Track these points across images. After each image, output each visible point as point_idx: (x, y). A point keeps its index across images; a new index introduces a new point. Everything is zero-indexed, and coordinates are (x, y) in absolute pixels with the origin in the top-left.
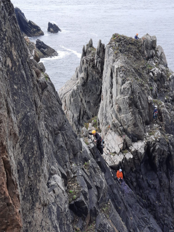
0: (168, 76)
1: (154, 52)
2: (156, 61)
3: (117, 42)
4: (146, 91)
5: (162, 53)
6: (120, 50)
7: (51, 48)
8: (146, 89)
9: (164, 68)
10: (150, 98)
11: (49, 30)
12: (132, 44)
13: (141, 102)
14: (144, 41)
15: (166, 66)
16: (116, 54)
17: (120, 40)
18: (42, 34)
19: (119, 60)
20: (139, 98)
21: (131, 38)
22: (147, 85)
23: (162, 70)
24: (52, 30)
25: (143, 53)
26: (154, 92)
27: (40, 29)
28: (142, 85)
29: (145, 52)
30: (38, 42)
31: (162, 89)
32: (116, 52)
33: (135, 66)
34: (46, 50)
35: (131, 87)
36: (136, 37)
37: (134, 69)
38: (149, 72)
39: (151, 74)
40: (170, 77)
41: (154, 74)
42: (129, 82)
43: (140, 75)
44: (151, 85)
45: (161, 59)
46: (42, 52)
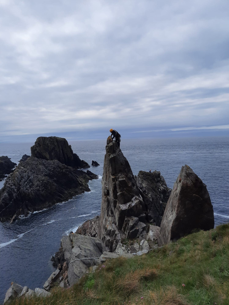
0: (168, 191)
1: (159, 179)
2: (161, 183)
3: (142, 175)
4: (158, 199)
5: (163, 179)
6: (144, 179)
7: (94, 174)
8: (158, 197)
9: (165, 187)
10: (161, 202)
11: (92, 165)
12: (149, 175)
13: (157, 204)
14: (154, 174)
15: (166, 185)
16: (142, 181)
17: (143, 174)
18: (89, 167)
19: (144, 184)
20: (156, 202)
21: (148, 173)
22: (158, 195)
23: (165, 188)
24: (94, 164)
25: (155, 179)
26: (162, 199)
27: (88, 164)
28: (156, 196)
29: (156, 179)
30: (88, 171)
31: (166, 197)
32: (142, 179)
33: (151, 186)
34: (92, 176)
35: (152, 197)
36: (150, 172)
37: (152, 187)
38: (158, 189)
39: (159, 190)
40: (169, 191)
41: (161, 190)
42: (150, 194)
43: (155, 190)
44: (160, 195)
45: (163, 182)
46: (90, 177)
